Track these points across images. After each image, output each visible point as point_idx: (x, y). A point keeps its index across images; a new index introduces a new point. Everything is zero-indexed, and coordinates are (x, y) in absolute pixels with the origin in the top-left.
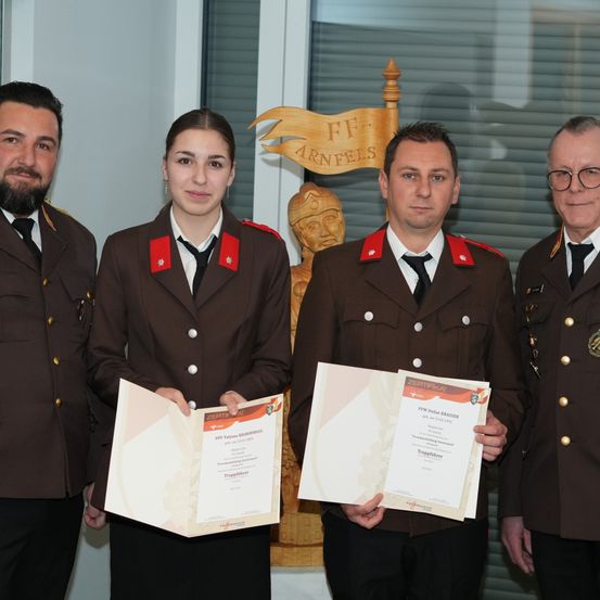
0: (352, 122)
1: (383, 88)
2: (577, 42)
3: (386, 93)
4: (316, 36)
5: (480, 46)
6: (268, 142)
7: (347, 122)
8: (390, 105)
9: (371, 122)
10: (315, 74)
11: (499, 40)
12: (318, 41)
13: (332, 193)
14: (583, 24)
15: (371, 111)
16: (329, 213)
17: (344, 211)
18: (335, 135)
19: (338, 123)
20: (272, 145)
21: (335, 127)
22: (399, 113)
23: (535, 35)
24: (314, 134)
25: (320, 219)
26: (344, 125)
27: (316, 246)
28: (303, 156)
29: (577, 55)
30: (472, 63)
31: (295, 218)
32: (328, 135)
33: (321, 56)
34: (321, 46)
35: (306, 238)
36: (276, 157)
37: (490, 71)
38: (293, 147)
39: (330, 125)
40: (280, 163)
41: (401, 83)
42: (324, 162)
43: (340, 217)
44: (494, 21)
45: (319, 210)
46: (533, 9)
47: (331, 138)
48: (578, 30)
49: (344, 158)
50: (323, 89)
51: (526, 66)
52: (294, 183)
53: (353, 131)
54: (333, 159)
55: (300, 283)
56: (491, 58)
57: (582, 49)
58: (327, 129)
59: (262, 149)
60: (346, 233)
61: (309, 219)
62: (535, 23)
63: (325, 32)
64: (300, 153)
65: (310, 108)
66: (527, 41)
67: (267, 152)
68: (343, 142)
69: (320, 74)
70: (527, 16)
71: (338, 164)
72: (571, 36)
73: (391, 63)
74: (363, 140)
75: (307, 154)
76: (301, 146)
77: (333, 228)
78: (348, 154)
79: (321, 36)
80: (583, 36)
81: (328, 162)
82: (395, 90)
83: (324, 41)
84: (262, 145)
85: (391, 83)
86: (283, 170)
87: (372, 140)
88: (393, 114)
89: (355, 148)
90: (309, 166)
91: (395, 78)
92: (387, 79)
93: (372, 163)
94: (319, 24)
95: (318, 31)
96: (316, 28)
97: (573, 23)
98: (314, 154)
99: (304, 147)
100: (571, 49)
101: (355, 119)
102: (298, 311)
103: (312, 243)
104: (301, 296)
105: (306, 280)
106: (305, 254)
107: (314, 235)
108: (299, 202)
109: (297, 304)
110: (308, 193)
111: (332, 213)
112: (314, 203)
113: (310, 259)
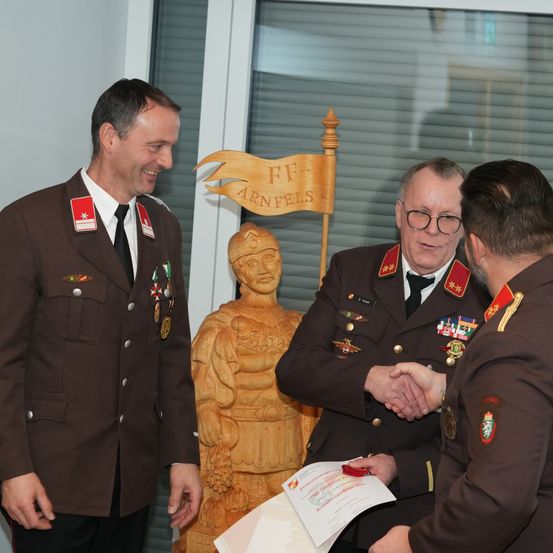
0: (292, 169)
1: (322, 136)
2: (488, 97)
3: (324, 140)
4: (256, 84)
5: (400, 98)
6: (213, 183)
7: (287, 166)
8: (328, 152)
9: (310, 167)
10: (255, 120)
11: (419, 93)
12: (258, 89)
13: (270, 234)
14: (494, 81)
15: (310, 157)
16: (267, 252)
18: (275, 178)
19: (279, 168)
20: (216, 186)
21: (275, 172)
22: (337, 160)
23: (452, 90)
24: (256, 177)
25: (258, 257)
26: (284, 170)
27: (254, 283)
28: (244, 197)
29: (488, 109)
30: (392, 114)
31: (235, 256)
32: (269, 178)
33: (260, 103)
34: (260, 94)
35: (245, 275)
36: (215, 197)
38: (236, 188)
39: (271, 169)
40: (219, 204)
41: (340, 132)
42: (264, 204)
43: (277, 256)
44: (414, 76)
45: (258, 249)
46: (451, 66)
47: (272, 182)
48: (489, 87)
49: (283, 201)
50: (261, 134)
52: (231, 222)
53: (293, 175)
54: (273, 201)
55: (237, 317)
56: (410, 110)
57: (493, 104)
58: (268, 172)
59: (206, 190)
61: (248, 257)
62: (452, 78)
63: (264, 81)
64: (242, 194)
65: (249, 150)
66: (444, 95)
67: (211, 192)
68: (283, 185)
69: (259, 120)
70: (444, 72)
71: (277, 206)
72: (484, 92)
73: (331, 113)
74: (301, 185)
75: (248, 196)
76: (243, 188)
77: (270, 266)
78: (287, 197)
79: (261, 85)
80: (494, 92)
81: (268, 204)
82: (333, 138)
83: (264, 90)
84: (206, 186)
85: (330, 131)
86: (221, 209)
87: (310, 184)
88: (331, 160)
89: (294, 191)
90: (250, 207)
91: (334, 127)
92: (326, 127)
93: (309, 207)
94: (259, 73)
95: (258, 80)
96: (256, 77)
97: (485, 80)
98: (255, 196)
99: (246, 189)
100: (482, 103)
101: (295, 164)
102: (235, 344)
103: (250, 280)
104: (238, 330)
105: (243, 315)
106: (243, 290)
107: (252, 273)
108: (239, 241)
109: (234, 337)
110: (248, 233)
111: (270, 252)
112: (254, 244)
113: (248, 295)
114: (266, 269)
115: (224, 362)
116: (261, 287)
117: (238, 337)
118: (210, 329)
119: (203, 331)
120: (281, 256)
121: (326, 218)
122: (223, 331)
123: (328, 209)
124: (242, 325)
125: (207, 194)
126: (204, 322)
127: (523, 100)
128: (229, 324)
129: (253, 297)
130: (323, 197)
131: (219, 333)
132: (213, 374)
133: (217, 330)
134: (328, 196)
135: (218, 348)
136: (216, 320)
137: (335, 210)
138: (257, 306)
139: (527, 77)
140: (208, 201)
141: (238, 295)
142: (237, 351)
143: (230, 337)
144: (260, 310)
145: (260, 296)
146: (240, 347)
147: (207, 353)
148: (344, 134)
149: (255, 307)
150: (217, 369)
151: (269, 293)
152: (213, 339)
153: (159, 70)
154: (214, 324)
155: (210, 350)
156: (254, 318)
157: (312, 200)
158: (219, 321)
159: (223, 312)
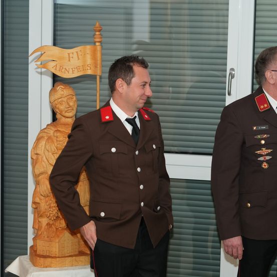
0: (80, 53)
1: (94, 36)
2: (169, 12)
3: (95, 38)
4: (56, 10)
5: (126, 14)
6: (39, 63)
7: (77, 52)
8: (97, 44)
9: (88, 52)
10: (57, 29)
11: (135, 11)
12: (57, 13)
13: (70, 87)
14: (171, 3)
15: (88, 47)
16: (69, 96)
18: (71, 59)
19: (73, 53)
21: (71, 55)
22: (102, 47)
23: (152, 8)
24: (61, 58)
26: (75, 54)
27: (64, 112)
29: (169, 17)
32: (68, 59)
34: (59, 15)
35: (58, 109)
36: (39, 70)
38: (51, 65)
39: (69, 54)
40: (41, 73)
41: (102, 33)
42: (66, 72)
43: (74, 98)
44: (133, 2)
45: (65, 95)
47: (69, 61)
48: (169, 6)
49: (76, 70)
52: (48, 81)
53: (80, 57)
54: (71, 71)
55: (56, 131)
56: (131, 20)
58: (67, 56)
59: (36, 67)
61: (60, 100)
62: (151, 2)
63: (60, 8)
64: (55, 68)
65: (55, 44)
66: (147, 11)
67: (38, 68)
68: (75, 62)
71: (73, 73)
72: (167, 9)
73: (97, 24)
74: (85, 61)
75: (58, 69)
76: (55, 64)
77: (71, 104)
78: (78, 68)
79: (59, 10)
80: (172, 9)
81: (68, 72)
82: (100, 36)
83: (60, 13)
84: (36, 64)
85: (97, 33)
86: (42, 76)
87: (89, 60)
88: (99, 48)
89: (81, 64)
90: (58, 74)
91: (100, 31)
92: (95, 31)
93: (89, 72)
94: (58, 4)
95: (57, 8)
96: (56, 6)
97: (167, 3)
98: (61, 68)
99: (56, 65)
100: (166, 15)
101: (81, 51)
102: (56, 144)
103: (61, 111)
104: (57, 137)
106: (58, 116)
107: (62, 107)
108: (55, 92)
109: (55, 141)
110: (59, 87)
111: (71, 96)
112: (62, 92)
113: (60, 119)
114: (69, 105)
115: (50, 154)
116: (67, 114)
117: (57, 141)
118: (42, 137)
119: (39, 139)
120: (76, 98)
121: (98, 77)
122: (49, 138)
123: (99, 73)
124: (59, 134)
126: (39, 134)
128: (52, 134)
129: (63, 120)
130: (96, 67)
132: (46, 160)
133: (46, 138)
134: (99, 66)
135: (47, 147)
136: (45, 132)
137: (102, 73)
138: (65, 124)
140: (37, 72)
142: (57, 148)
143: (53, 141)
144: (67, 126)
145: (67, 119)
146: (58, 145)
147: (41, 150)
148: (104, 34)
149: (64, 125)
150: (47, 157)
151: (71, 117)
152: (45, 142)
153: (6, 6)
154: (44, 135)
155: (43, 148)
156: (64, 130)
157: (90, 69)
158: (47, 133)
159: (49, 129)
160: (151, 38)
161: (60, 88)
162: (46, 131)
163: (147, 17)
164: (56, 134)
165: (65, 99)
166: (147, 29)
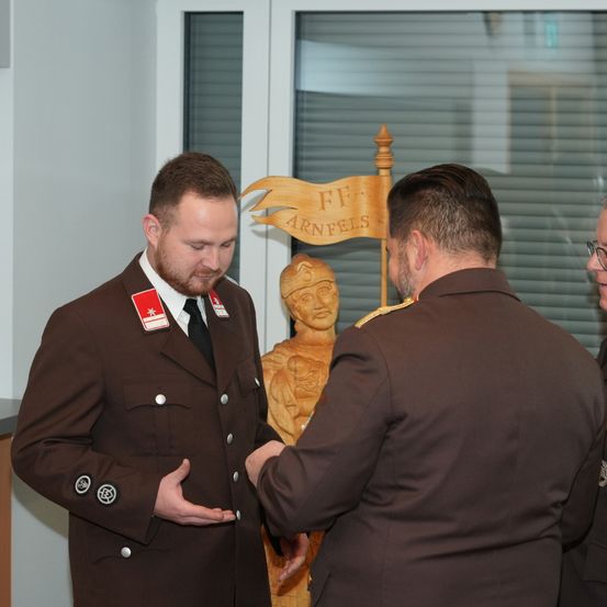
0: (345, 192)
1: (375, 155)
2: (554, 105)
3: (378, 160)
4: (300, 105)
5: (457, 111)
6: (259, 213)
7: (339, 190)
8: (383, 172)
9: (364, 190)
10: (301, 143)
11: (478, 104)
12: (302, 110)
13: (325, 264)
15: (364, 179)
16: (323, 284)
17: (338, 282)
18: (327, 204)
19: (330, 192)
20: (262, 216)
21: (327, 196)
23: (513, 99)
24: (306, 204)
26: (336, 194)
27: (310, 319)
28: (294, 226)
29: (554, 118)
30: (450, 129)
31: (287, 290)
32: (320, 204)
33: (305, 125)
34: (305, 115)
35: (299, 310)
36: (262, 228)
37: (469, 136)
38: (284, 218)
39: (322, 194)
40: (267, 235)
41: (394, 150)
42: (316, 232)
43: (334, 288)
44: (471, 85)
45: (312, 282)
46: (511, 73)
47: (323, 208)
48: (554, 92)
49: (337, 228)
50: (309, 159)
51: (504, 130)
52: (281, 254)
53: (346, 199)
54: (326, 228)
55: (294, 357)
56: (468, 123)
57: (560, 112)
58: (318, 198)
59: (252, 220)
60: (340, 304)
61: (302, 291)
62: (512, 86)
63: (308, 101)
64: (292, 223)
65: (296, 175)
66: (505, 104)
67: (257, 223)
68: (335, 211)
69: (305, 144)
70: (503, 79)
71: (331, 234)
72: (548, 99)
73: (383, 130)
74: (356, 210)
75: (298, 225)
76: (293, 216)
77: (327, 300)
78: (341, 224)
79: (306, 105)
80: (560, 99)
81: (321, 232)
82: (387, 156)
83: (309, 110)
84: (253, 216)
85: (383, 150)
86: (269, 240)
87: (365, 208)
88: (386, 181)
89: (348, 217)
90: (301, 237)
91: (388, 145)
92: (379, 145)
93: (365, 233)
94: (303, 92)
95: (303, 101)
96: (299, 96)
97: (549, 86)
98: (306, 224)
99: (296, 217)
100: (548, 112)
101: (347, 187)
102: (293, 386)
103: (305, 316)
104: (296, 371)
105: (300, 354)
106: (299, 326)
107: (307, 307)
108: (292, 274)
109: (292, 379)
110: (301, 264)
111: (326, 284)
112: (307, 275)
113: (304, 332)
114: (321, 302)
115: (281, 406)
116: (317, 323)
117: (295, 379)
121: (383, 245)
122: (280, 373)
123: (385, 234)
124: (299, 365)
125: (253, 225)
127: (591, 105)
128: (285, 364)
129: (310, 334)
130: (380, 221)
131: (275, 375)
133: (272, 372)
134: (385, 221)
135: (274, 392)
136: (270, 361)
138: (314, 344)
139: (594, 80)
140: (255, 232)
141: (293, 333)
142: (295, 394)
143: (287, 379)
144: (318, 347)
145: (317, 333)
146: (298, 389)
148: (397, 152)
149: (313, 345)
150: (274, 414)
151: (327, 329)
152: (269, 382)
154: (269, 366)
156: (312, 357)
157: (368, 225)
158: (274, 362)
159: (278, 352)
160: (513, 163)
161: (303, 265)
162: (272, 357)
163: (505, 117)
164: (293, 365)
165: (313, 290)
166: (504, 143)
